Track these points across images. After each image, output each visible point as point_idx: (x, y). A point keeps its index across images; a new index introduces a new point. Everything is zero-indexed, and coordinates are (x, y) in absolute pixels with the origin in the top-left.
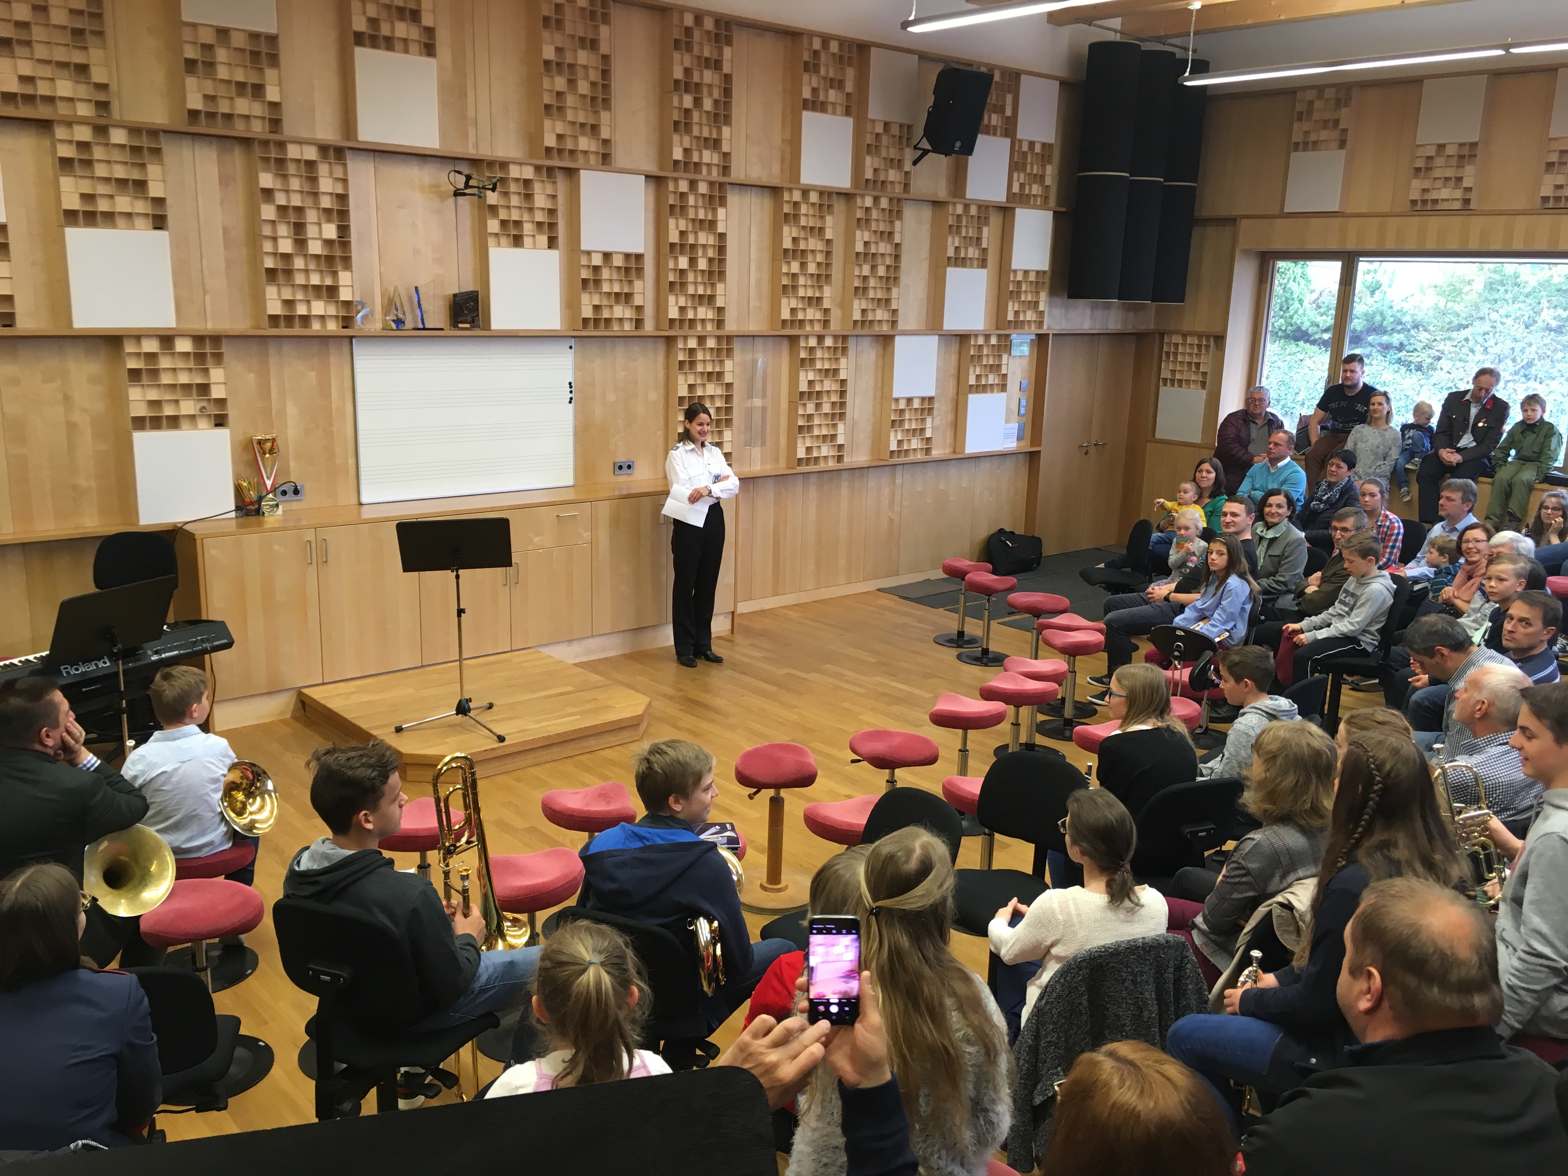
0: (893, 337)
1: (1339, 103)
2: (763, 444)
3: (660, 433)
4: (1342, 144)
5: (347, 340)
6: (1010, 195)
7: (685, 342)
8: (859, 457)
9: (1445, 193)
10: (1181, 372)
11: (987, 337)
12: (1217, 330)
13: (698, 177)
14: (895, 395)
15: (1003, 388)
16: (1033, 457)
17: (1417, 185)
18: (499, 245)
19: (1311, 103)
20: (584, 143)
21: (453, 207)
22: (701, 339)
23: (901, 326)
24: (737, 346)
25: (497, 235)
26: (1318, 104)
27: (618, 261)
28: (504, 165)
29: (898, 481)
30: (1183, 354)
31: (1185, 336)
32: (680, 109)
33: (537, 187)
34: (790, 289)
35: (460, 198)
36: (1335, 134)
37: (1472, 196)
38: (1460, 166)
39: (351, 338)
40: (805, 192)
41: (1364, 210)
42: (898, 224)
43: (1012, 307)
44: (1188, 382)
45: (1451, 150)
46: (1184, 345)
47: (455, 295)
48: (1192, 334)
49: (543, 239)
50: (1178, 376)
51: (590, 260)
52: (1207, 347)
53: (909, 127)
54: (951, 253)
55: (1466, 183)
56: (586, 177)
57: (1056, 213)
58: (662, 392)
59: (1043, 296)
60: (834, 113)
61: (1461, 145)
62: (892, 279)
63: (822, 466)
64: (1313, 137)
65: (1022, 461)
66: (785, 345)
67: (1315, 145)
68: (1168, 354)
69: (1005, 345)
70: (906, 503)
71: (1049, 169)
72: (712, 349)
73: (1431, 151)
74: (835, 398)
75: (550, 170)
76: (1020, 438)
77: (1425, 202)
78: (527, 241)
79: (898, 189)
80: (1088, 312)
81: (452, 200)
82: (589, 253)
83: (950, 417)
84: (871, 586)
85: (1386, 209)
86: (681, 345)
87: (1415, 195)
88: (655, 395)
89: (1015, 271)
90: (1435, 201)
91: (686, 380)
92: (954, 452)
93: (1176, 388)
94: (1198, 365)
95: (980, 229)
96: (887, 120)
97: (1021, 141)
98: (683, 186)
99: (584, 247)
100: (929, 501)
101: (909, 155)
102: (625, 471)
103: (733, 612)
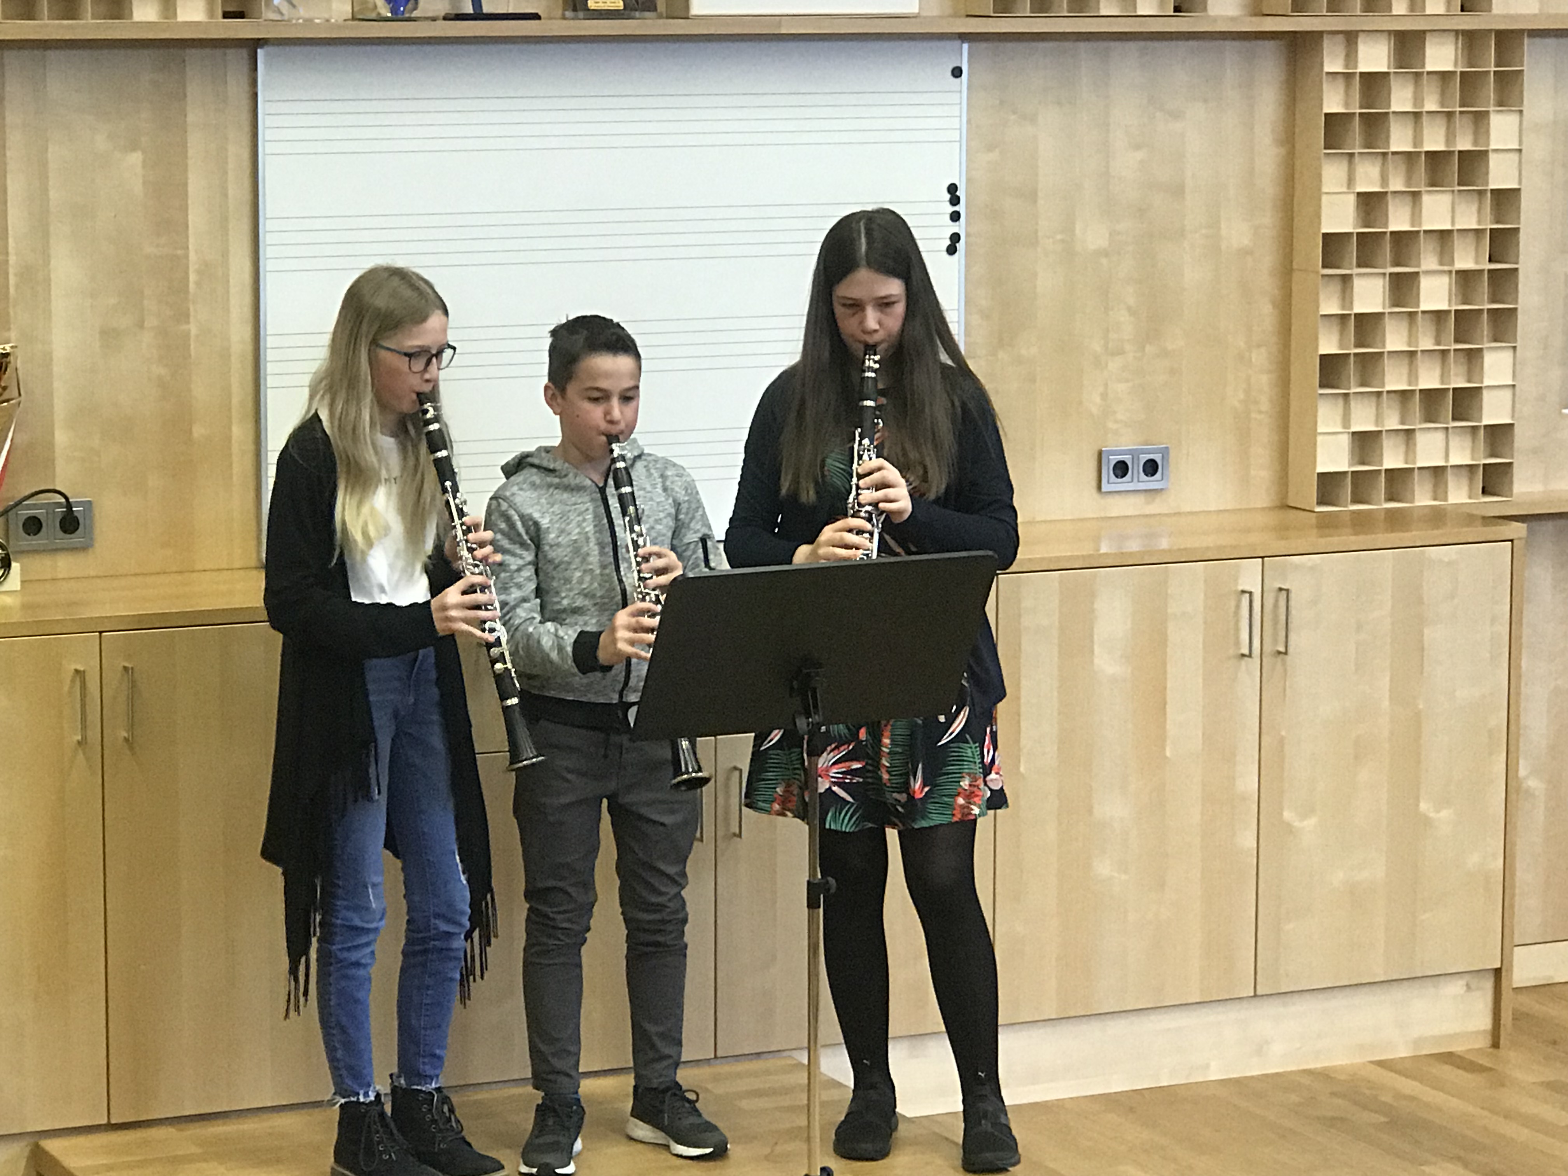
5: (244, 53)
7: (1351, 55)
22: (1409, 43)
24: (1531, 65)
39: (253, 45)
58: (1268, 219)
72: (1444, 76)
86: (1333, 64)
91: (1351, 181)
102: (1137, 480)
103: (1498, 972)
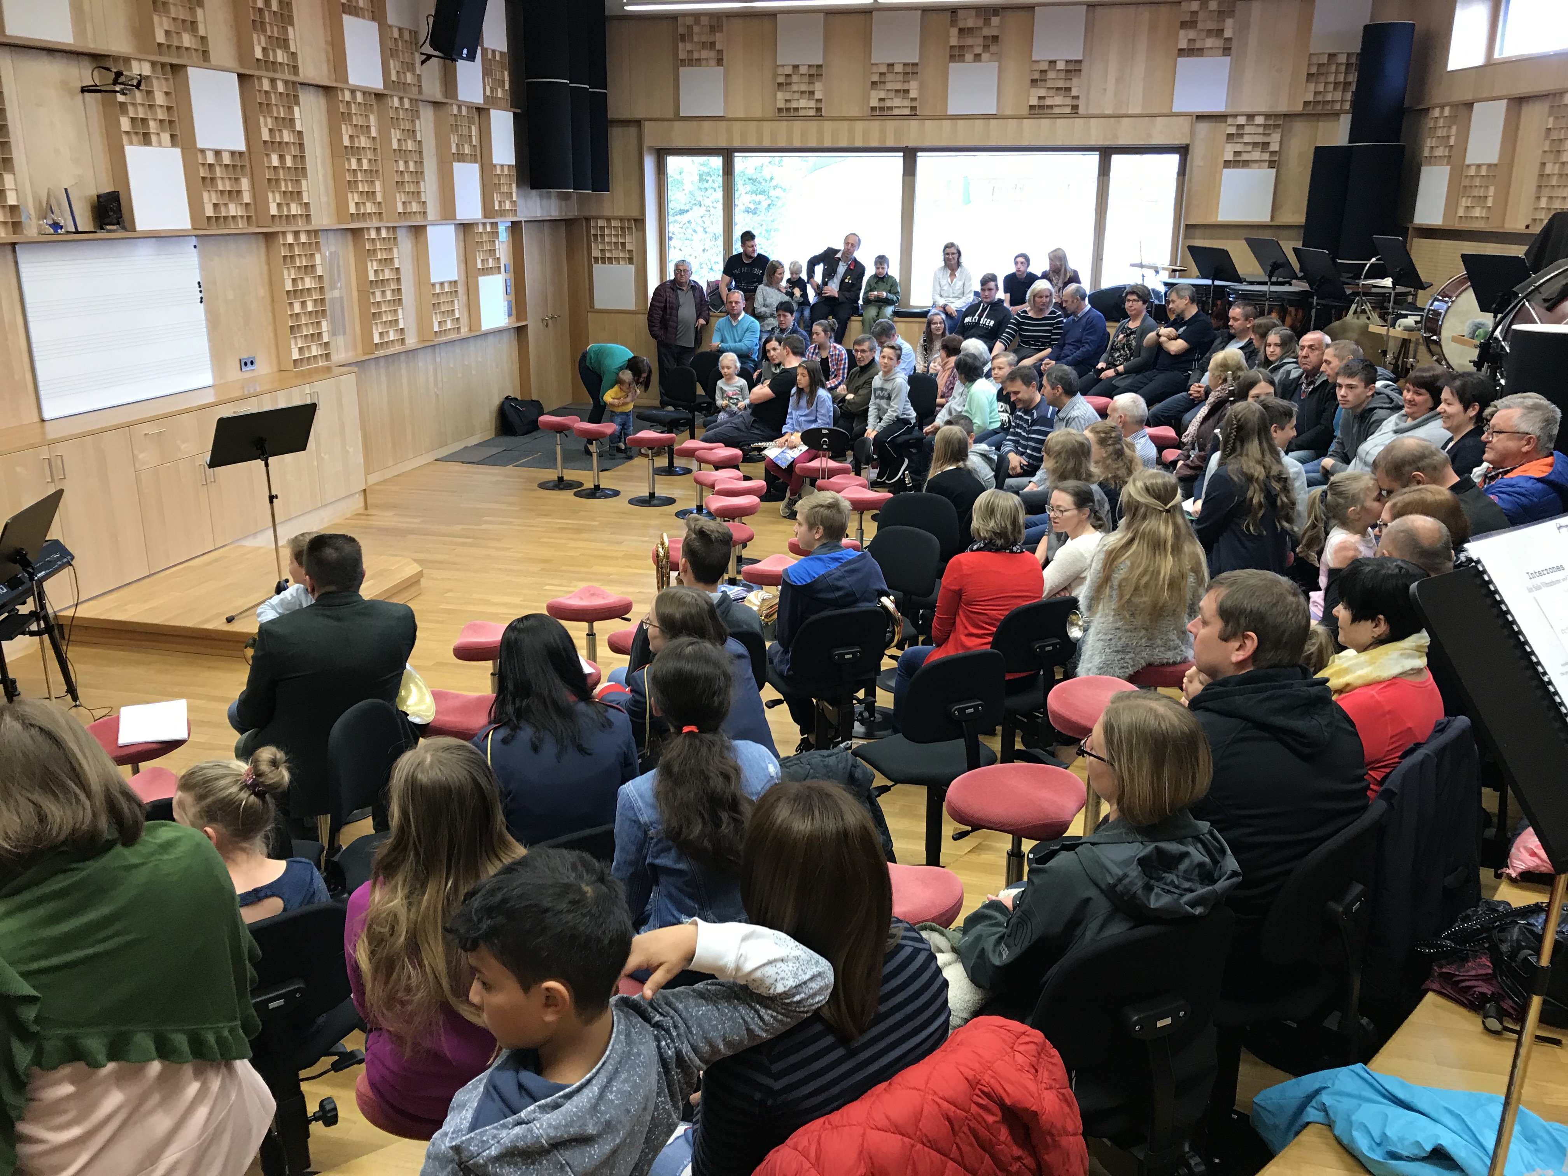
0: (425, 227)
1: (713, 29)
2: (344, 334)
3: (270, 328)
4: (720, 62)
5: (10, 247)
6: (486, 97)
7: (285, 237)
8: (412, 341)
9: (803, 103)
10: (610, 251)
11: (484, 224)
12: (635, 214)
13: (277, 76)
14: (433, 281)
15: (498, 270)
16: (521, 331)
17: (780, 95)
18: (131, 143)
19: (690, 27)
20: (187, 40)
21: (81, 102)
22: (296, 234)
23: (431, 216)
24: (322, 239)
25: (127, 133)
26: (696, 29)
27: (226, 159)
28: (127, 60)
29: (438, 360)
30: (610, 235)
31: (609, 220)
32: (254, 8)
33: (155, 82)
34: (352, 184)
35: (86, 94)
36: (713, 54)
37: (823, 105)
38: (811, 83)
39: (13, 245)
40: (353, 92)
41: (741, 115)
42: (417, 122)
43: (497, 198)
44: (617, 259)
45: (803, 70)
46: (609, 227)
47: (99, 196)
48: (615, 218)
49: (166, 137)
50: (608, 255)
51: (205, 158)
52: (630, 228)
53: (416, 33)
54: (454, 150)
55: (818, 95)
56: (193, 73)
57: (514, 113)
58: (268, 288)
59: (514, 186)
60: (364, 17)
61: (810, 66)
62: (419, 174)
63: (391, 351)
64: (696, 55)
65: (513, 335)
66: (349, 237)
67: (698, 62)
68: (596, 236)
69: (495, 234)
70: (445, 380)
71: (506, 74)
72: (304, 244)
73: (789, 70)
74: (393, 286)
75: (163, 65)
76: (509, 315)
77: (788, 110)
78: (154, 138)
79: (415, 90)
80: (538, 201)
81: (80, 96)
82: (202, 151)
83: (465, 298)
84: (430, 458)
85: (759, 115)
86: (281, 241)
87: (781, 104)
88: (262, 291)
89: (495, 166)
90: (796, 109)
91: (289, 275)
92: (471, 330)
93: (607, 265)
94: (623, 244)
95: (470, 127)
96: (402, 26)
97: (486, 49)
98: (266, 86)
99: (200, 145)
100: (460, 375)
101: (418, 59)
102: (249, 367)
103: (365, 490)
